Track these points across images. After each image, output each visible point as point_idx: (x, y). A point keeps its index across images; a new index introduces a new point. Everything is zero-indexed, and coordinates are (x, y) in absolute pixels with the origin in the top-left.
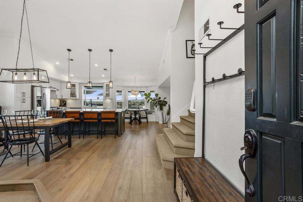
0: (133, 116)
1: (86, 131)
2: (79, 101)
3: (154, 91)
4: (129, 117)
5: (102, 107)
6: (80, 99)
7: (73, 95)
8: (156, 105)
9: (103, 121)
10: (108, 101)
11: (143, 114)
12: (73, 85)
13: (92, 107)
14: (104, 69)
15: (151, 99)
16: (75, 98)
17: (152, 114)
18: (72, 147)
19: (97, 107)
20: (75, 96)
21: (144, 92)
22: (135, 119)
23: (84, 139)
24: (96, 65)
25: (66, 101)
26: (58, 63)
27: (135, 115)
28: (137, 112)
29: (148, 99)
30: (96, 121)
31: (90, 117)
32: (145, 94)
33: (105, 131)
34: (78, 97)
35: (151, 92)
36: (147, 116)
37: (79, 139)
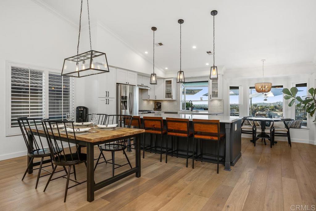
0: (259, 130)
1: (174, 150)
2: (176, 103)
3: (305, 85)
4: (252, 130)
5: (206, 112)
6: (177, 101)
7: (169, 94)
8: (311, 110)
9: (196, 136)
10: (216, 103)
11: (280, 127)
12: (169, 82)
13: (192, 112)
14: (208, 52)
15: (299, 99)
16: (170, 99)
17: (300, 128)
18: (141, 177)
19: (200, 112)
20: (171, 97)
21: (282, 86)
22: (263, 135)
23: (166, 162)
24: (194, 47)
25: (161, 103)
26: (146, 53)
27: (263, 129)
28: (267, 122)
29: (291, 99)
30: (186, 135)
31: (177, 129)
32: (286, 91)
33: (201, 155)
34: (174, 98)
35: (297, 85)
36: (288, 132)
37: (159, 162)
